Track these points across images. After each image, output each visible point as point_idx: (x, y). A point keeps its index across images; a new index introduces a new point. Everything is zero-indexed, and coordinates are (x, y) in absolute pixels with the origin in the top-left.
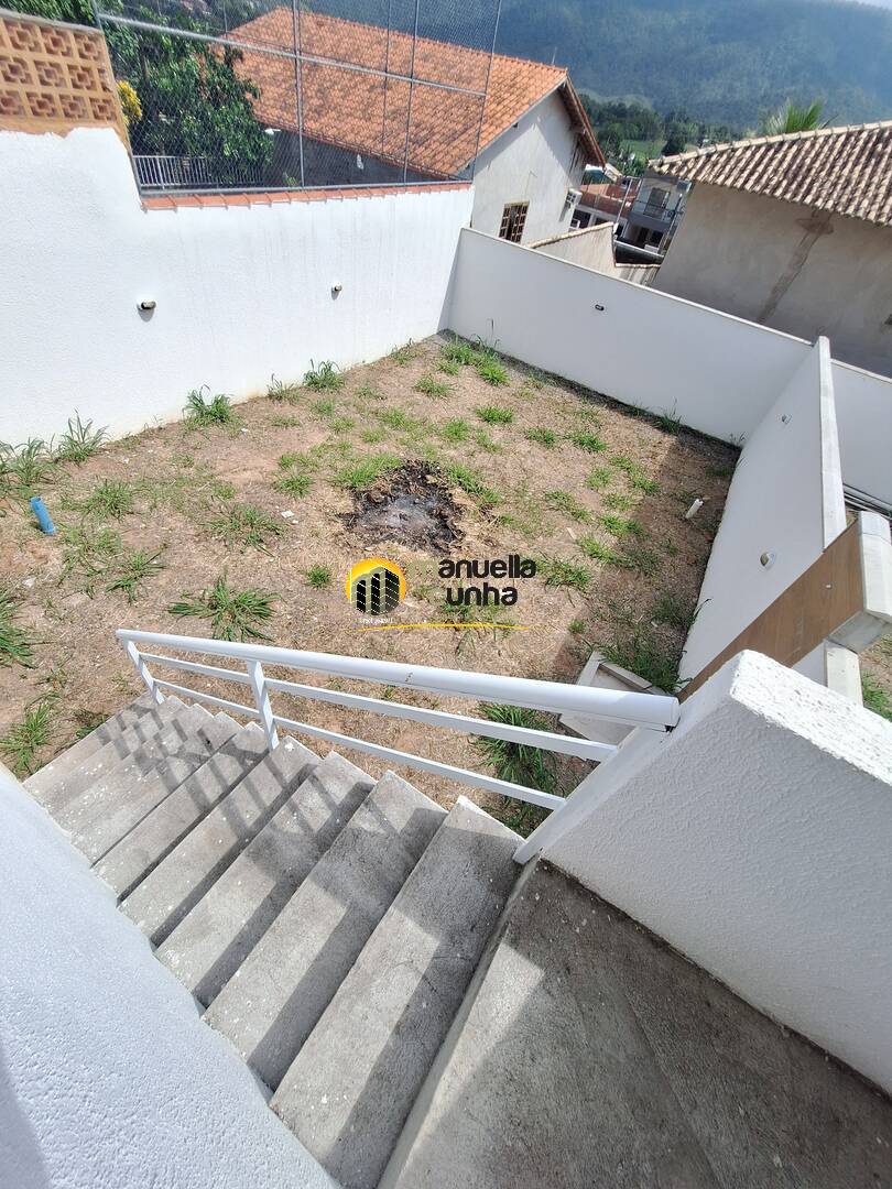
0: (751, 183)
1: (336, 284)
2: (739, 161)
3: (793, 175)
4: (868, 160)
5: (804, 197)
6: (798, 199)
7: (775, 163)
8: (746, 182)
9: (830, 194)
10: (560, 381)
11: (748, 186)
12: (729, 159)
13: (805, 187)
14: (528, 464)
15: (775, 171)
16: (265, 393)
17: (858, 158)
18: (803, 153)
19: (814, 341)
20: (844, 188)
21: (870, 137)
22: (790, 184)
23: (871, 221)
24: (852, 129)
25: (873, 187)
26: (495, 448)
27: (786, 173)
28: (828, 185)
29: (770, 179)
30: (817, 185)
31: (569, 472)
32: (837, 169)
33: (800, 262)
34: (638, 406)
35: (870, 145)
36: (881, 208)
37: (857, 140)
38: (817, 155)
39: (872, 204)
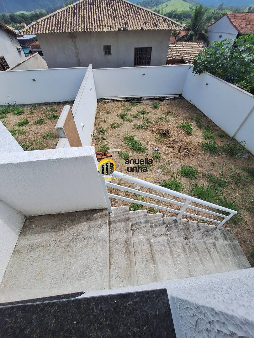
0: (47, 31)
2: (41, 25)
3: (57, 25)
4: (74, 15)
5: (62, 30)
6: (61, 31)
7: (51, 23)
8: (46, 31)
9: (68, 28)
12: (38, 26)
13: (61, 27)
14: (36, 132)
15: (52, 25)
17: (71, 15)
18: (57, 18)
19: (87, 66)
20: (71, 25)
21: (72, 8)
22: (57, 28)
24: (67, 7)
25: (78, 22)
26: (24, 133)
27: (55, 25)
28: (67, 25)
29: (52, 28)
30: (64, 26)
31: (50, 127)
32: (67, 20)
34: (65, 101)
35: (73, 11)
36: (81, 27)
37: (69, 10)
38: (61, 17)
39: (79, 27)
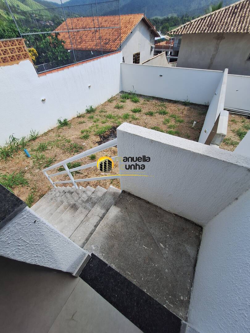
0: (197, 31)
1: (89, 85)
2: (193, 26)
3: (209, 26)
4: (233, 15)
5: (214, 31)
6: (212, 32)
7: (204, 23)
8: (196, 31)
9: (221, 28)
10: (154, 98)
11: (197, 32)
12: (190, 26)
13: (214, 28)
14: (146, 121)
15: (204, 26)
16: (76, 116)
17: (229, 15)
18: (212, 18)
19: (224, 70)
20: (225, 25)
21: (232, 8)
22: (209, 28)
23: (235, 33)
24: (226, 7)
25: (234, 23)
26: (137, 119)
27: (208, 25)
28: (221, 25)
29: (203, 28)
30: (217, 26)
31: (158, 121)
32: (223, 20)
33: (217, 49)
34: (177, 100)
35: (233, 10)
36: (237, 28)
37: (228, 10)
38: (217, 18)
39: (234, 28)
